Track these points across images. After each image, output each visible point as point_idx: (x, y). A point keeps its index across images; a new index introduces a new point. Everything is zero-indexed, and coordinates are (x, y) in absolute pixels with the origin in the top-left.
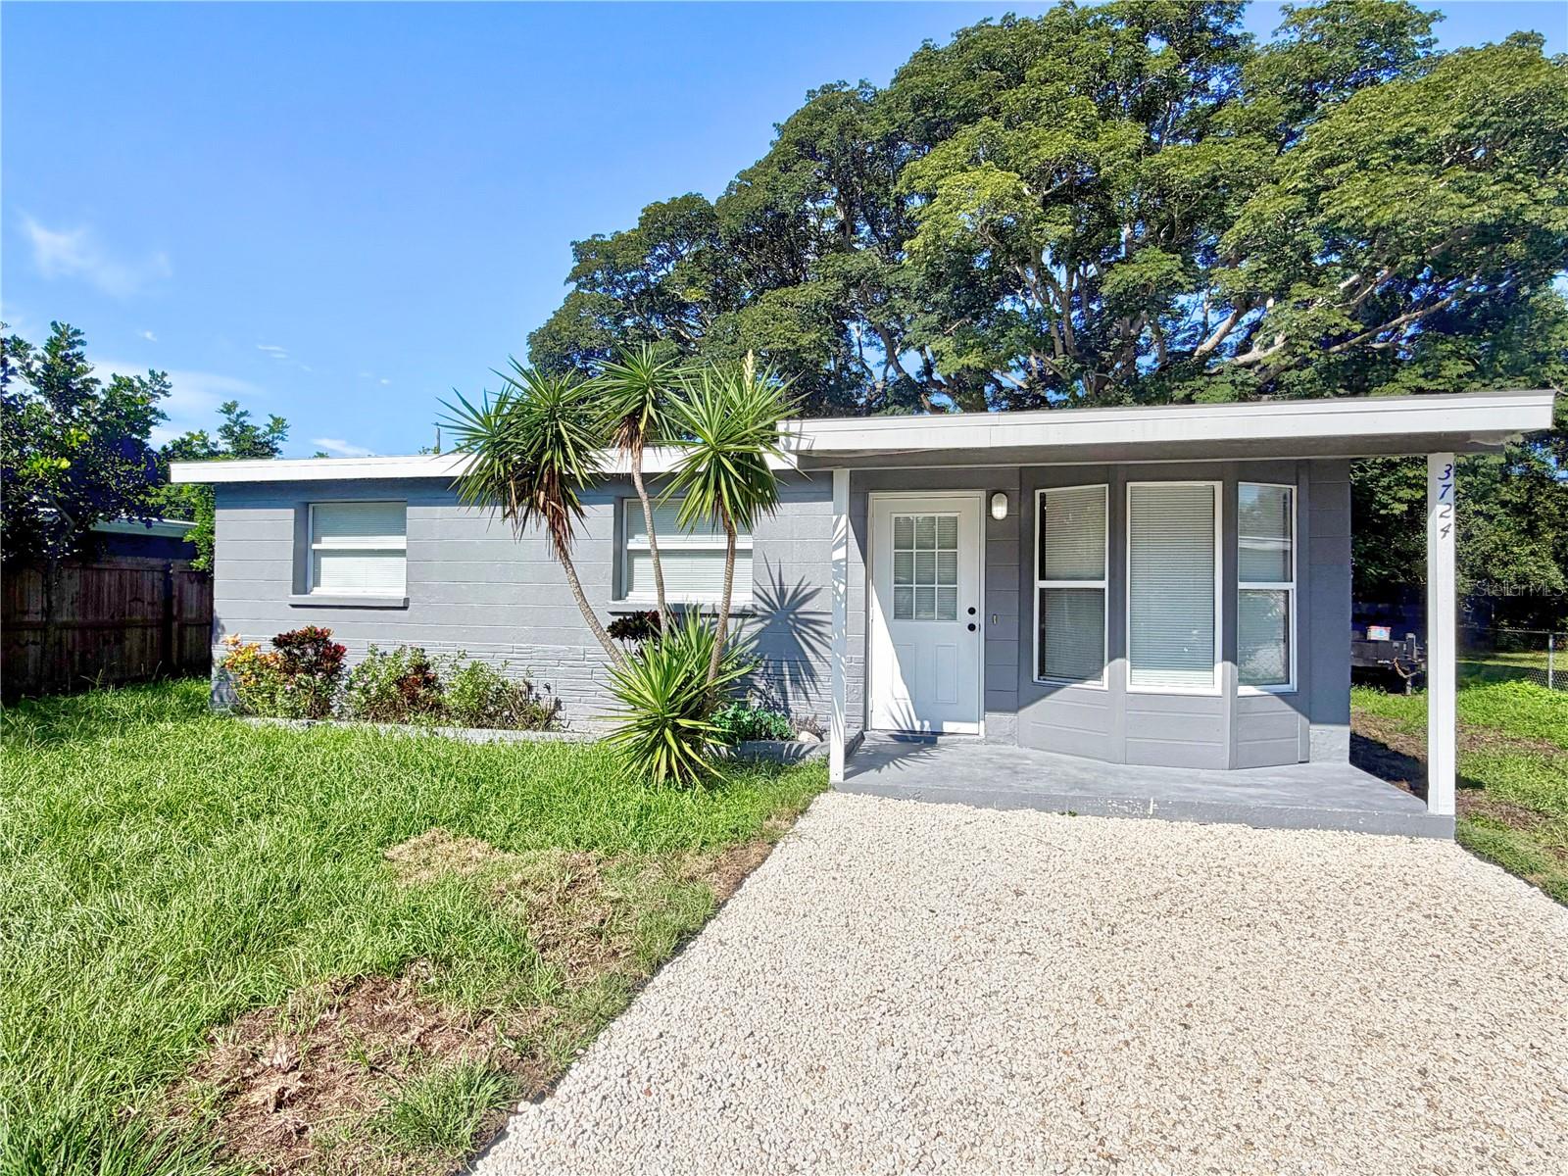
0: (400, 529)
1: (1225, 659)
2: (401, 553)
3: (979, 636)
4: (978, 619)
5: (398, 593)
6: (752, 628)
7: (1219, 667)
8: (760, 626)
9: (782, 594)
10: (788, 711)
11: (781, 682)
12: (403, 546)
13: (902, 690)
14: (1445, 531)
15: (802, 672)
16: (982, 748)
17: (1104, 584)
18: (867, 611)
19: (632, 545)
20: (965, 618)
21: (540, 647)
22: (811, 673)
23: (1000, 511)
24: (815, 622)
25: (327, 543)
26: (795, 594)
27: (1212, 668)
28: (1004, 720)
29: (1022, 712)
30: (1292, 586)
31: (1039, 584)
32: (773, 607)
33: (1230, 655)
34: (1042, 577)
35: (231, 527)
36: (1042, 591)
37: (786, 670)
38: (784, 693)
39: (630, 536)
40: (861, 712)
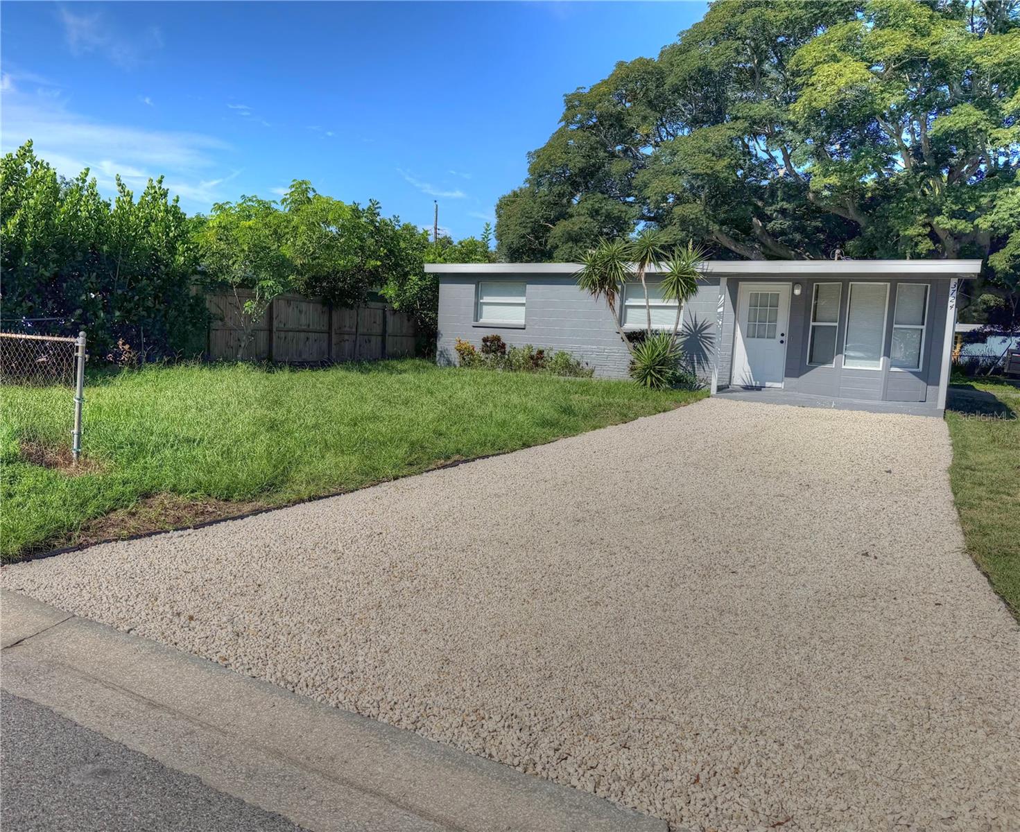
0: (523, 294)
1: (884, 355)
2: (523, 305)
3: (785, 345)
4: (785, 338)
5: (522, 322)
6: (680, 340)
7: (882, 359)
8: (685, 339)
9: (696, 326)
10: (695, 376)
11: (693, 363)
12: (524, 302)
13: (747, 367)
14: (952, 307)
15: (703, 358)
16: (782, 393)
17: (836, 324)
18: (734, 333)
19: (627, 303)
20: (779, 338)
21: (585, 346)
22: (706, 359)
23: (797, 292)
24: (710, 338)
25: (486, 299)
26: (702, 326)
27: (879, 360)
28: (794, 380)
29: (801, 377)
30: (924, 327)
31: (812, 324)
32: (691, 331)
33: (887, 353)
34: (815, 320)
35: (447, 292)
36: (814, 327)
37: (695, 358)
38: (694, 368)
39: (626, 299)
40: (728, 377)
